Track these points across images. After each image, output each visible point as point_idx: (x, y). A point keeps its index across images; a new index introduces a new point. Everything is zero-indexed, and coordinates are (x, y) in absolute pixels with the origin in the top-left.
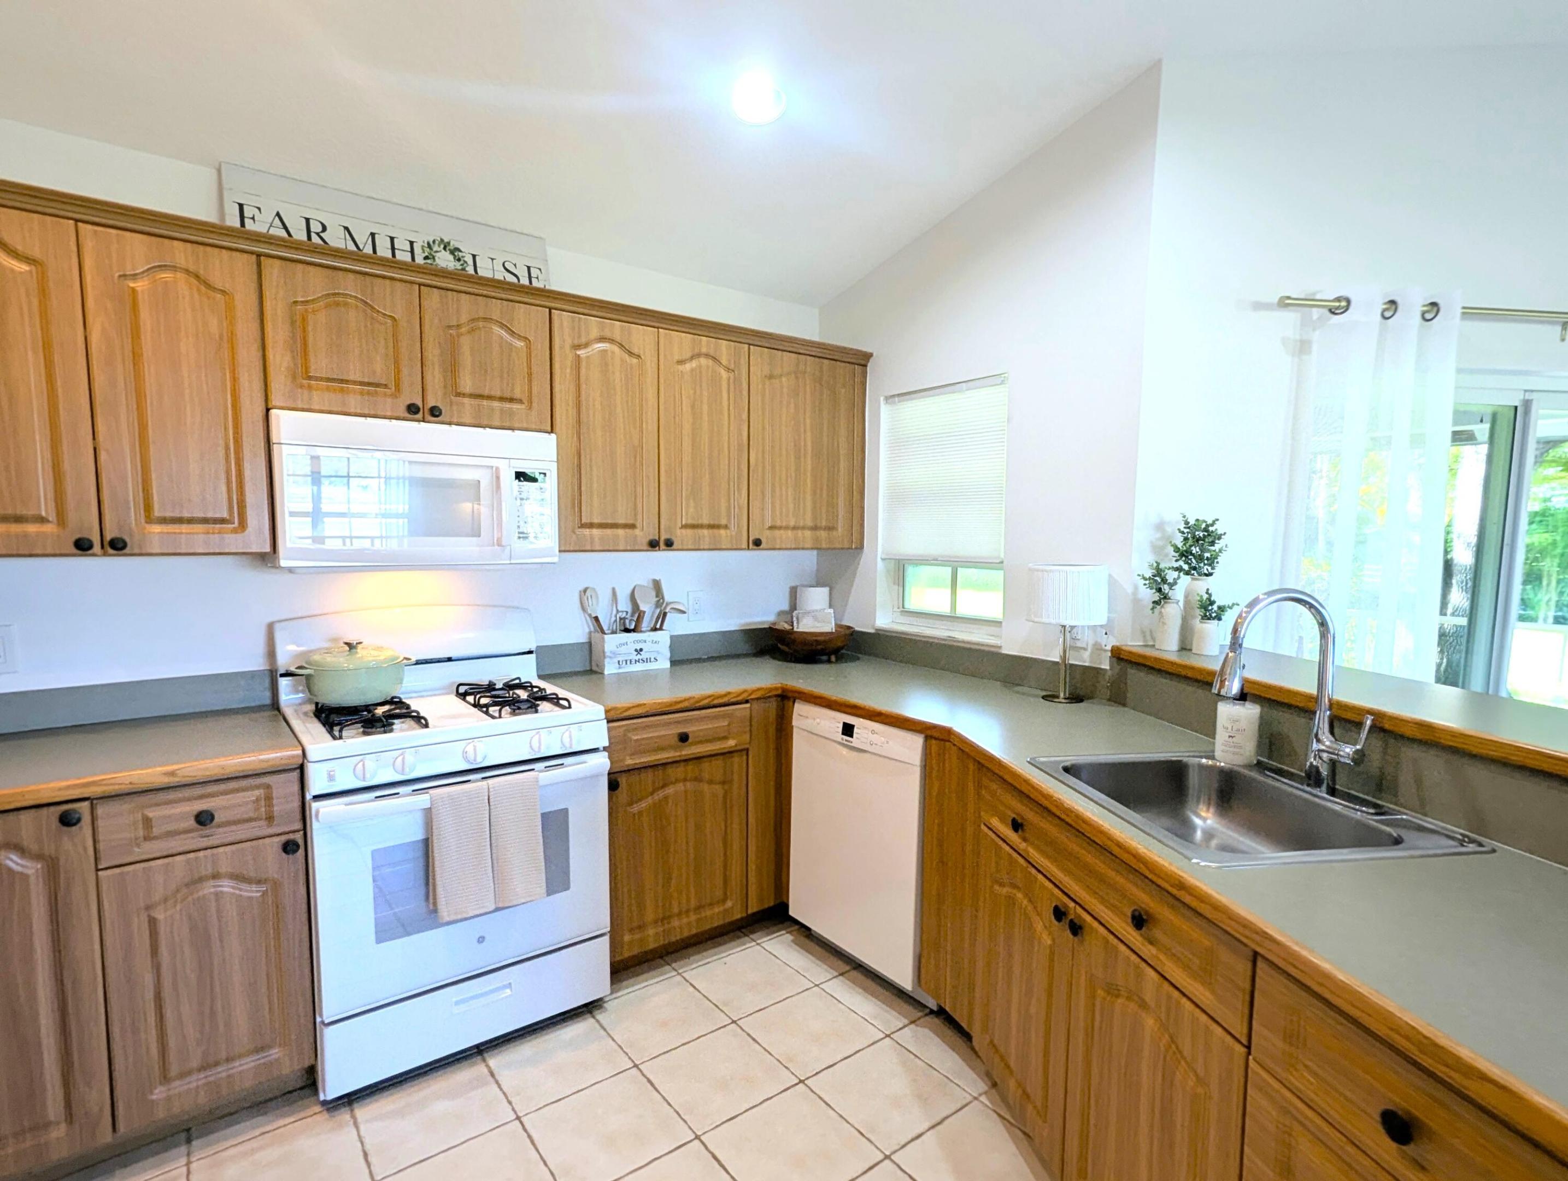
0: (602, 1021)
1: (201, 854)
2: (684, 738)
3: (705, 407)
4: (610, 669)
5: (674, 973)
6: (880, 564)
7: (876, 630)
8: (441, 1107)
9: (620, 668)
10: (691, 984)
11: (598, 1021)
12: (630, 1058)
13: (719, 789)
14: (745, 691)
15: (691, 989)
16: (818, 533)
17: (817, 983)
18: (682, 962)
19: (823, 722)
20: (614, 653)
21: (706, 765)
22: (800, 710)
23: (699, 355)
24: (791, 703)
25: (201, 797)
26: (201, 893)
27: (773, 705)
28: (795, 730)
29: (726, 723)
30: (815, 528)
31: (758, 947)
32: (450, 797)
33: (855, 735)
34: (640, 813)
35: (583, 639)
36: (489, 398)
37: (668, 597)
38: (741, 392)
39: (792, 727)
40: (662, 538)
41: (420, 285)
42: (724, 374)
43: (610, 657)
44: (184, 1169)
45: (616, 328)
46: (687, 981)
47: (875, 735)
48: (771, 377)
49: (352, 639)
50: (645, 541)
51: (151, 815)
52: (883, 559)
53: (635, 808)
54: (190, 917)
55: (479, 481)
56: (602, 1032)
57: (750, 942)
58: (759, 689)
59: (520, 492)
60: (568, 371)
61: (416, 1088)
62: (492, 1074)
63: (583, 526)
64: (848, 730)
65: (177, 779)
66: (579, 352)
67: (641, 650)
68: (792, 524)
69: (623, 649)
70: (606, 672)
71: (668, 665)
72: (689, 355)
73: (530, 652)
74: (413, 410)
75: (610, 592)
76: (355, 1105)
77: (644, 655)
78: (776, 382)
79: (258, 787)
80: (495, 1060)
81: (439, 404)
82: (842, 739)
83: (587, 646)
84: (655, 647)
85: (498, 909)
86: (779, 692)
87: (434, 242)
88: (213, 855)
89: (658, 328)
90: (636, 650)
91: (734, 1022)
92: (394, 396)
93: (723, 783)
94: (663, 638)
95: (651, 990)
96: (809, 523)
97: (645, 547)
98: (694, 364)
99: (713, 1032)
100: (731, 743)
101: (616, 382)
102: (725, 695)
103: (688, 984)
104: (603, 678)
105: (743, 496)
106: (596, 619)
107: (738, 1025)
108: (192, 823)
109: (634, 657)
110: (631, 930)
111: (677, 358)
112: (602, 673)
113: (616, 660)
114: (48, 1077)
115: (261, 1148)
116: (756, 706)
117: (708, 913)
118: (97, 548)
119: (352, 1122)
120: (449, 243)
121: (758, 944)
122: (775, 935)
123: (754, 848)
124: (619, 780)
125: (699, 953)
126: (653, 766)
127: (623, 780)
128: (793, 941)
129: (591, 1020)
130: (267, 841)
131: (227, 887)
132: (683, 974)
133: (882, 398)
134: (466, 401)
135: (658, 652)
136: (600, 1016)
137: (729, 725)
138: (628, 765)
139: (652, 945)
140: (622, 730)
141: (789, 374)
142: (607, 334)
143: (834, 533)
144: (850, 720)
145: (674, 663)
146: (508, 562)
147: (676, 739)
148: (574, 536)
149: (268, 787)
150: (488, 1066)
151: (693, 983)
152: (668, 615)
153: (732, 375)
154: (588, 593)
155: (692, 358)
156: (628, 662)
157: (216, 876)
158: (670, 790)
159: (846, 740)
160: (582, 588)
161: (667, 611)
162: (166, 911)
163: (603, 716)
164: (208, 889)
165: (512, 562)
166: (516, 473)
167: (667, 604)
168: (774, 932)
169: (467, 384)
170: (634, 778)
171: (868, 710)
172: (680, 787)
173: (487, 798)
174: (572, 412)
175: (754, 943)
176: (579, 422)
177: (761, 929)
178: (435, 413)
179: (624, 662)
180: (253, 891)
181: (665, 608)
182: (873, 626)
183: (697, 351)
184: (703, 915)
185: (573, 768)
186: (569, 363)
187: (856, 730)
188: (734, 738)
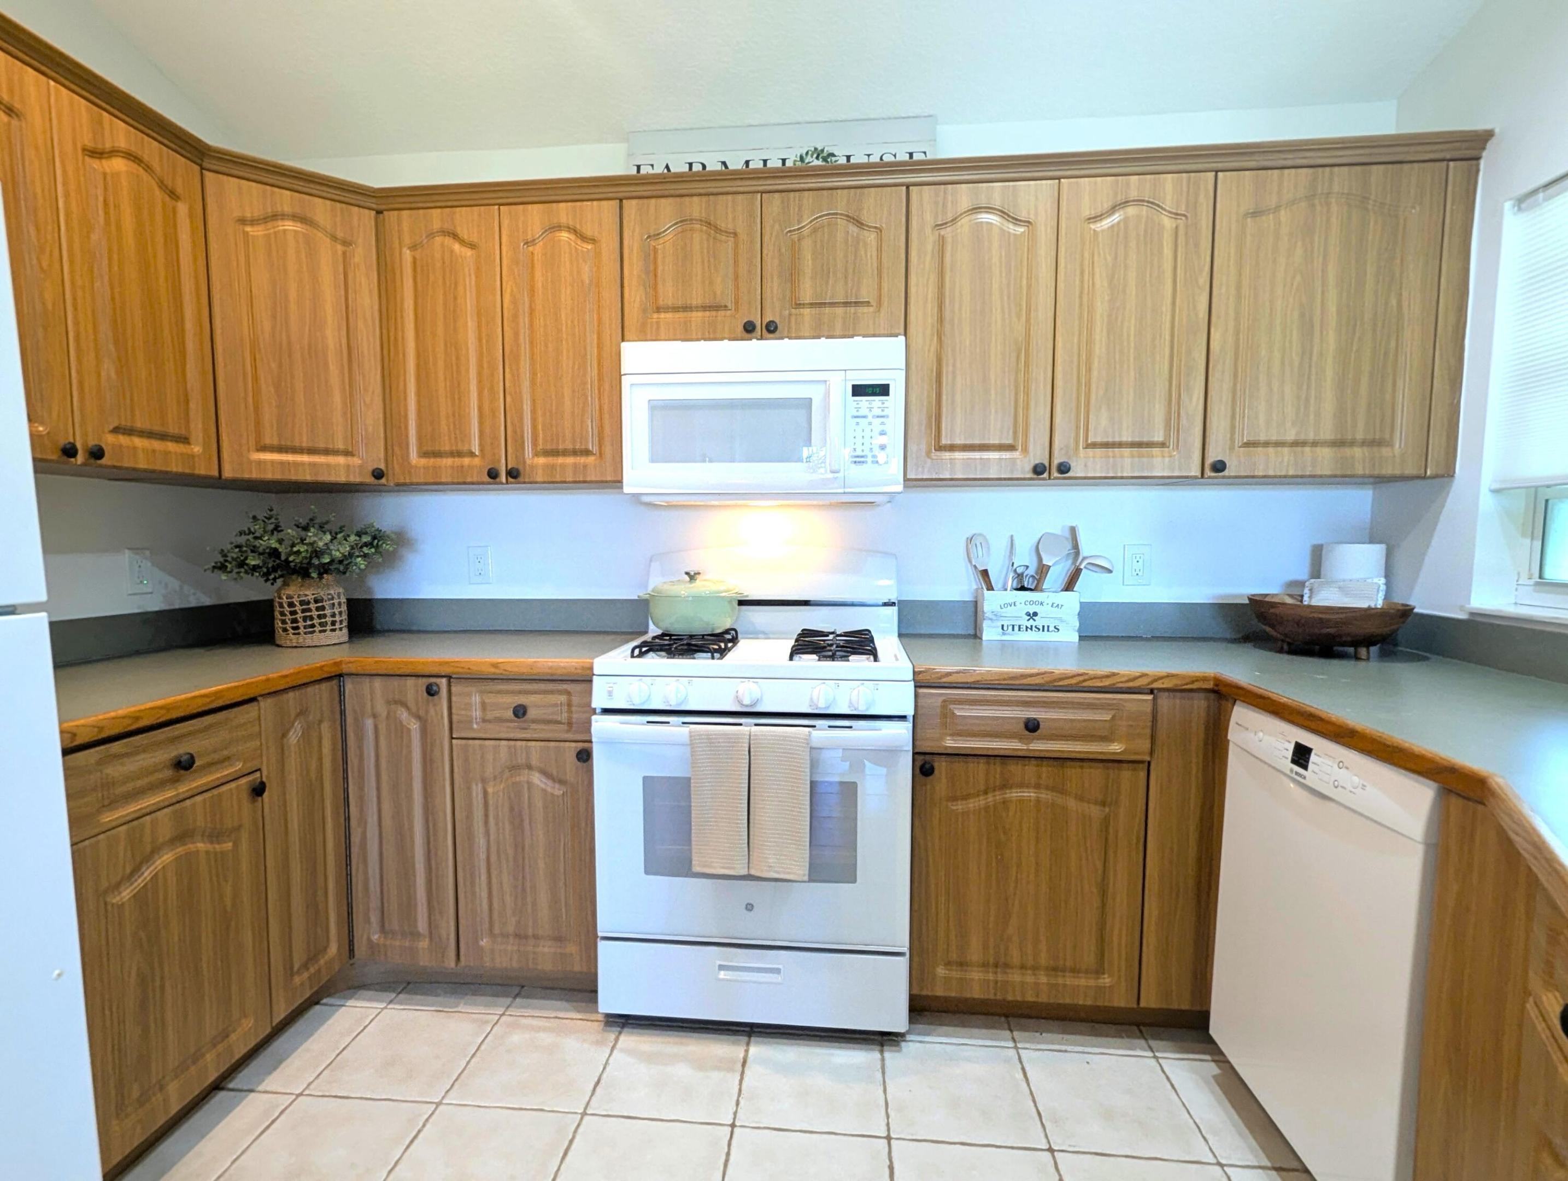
0: (887, 1062)
1: (519, 743)
2: (1032, 726)
3: (1132, 275)
4: (990, 633)
5: (1011, 1044)
6: (1487, 502)
7: (1472, 614)
8: (682, 1071)
9: (1004, 634)
10: (1023, 1069)
11: (883, 1060)
12: (888, 1124)
13: (1095, 812)
14: (1144, 675)
15: (1020, 1075)
16: (1348, 451)
17: (1223, 1161)
18: (1026, 1034)
19: (1267, 738)
20: (996, 615)
21: (1072, 772)
22: (1241, 714)
23: (1125, 203)
24: (1230, 705)
25: (520, 692)
26: (517, 779)
27: (1200, 705)
28: (1232, 751)
29: (1108, 717)
30: (1339, 443)
31: (1153, 1062)
32: (708, 736)
33: (1311, 766)
34: (965, 814)
35: (968, 598)
36: (832, 304)
37: (1085, 550)
38: (1197, 245)
39: (1228, 741)
40: (1056, 462)
41: (762, 193)
42: (1168, 223)
43: (991, 619)
44: (496, 1017)
45: (996, 192)
46: (1021, 1062)
47: (1343, 770)
48: (1256, 214)
49: (692, 569)
50: (1029, 467)
51: (487, 701)
52: (1496, 491)
53: (959, 807)
54: (509, 798)
55: (811, 399)
56: (879, 1075)
57: (1142, 1049)
58: (1169, 676)
59: (858, 409)
60: (928, 258)
61: (677, 1040)
62: (744, 1064)
63: (940, 448)
64: (1301, 755)
65: (497, 671)
66: (942, 232)
67: (1035, 614)
68: (1291, 436)
69: (1010, 611)
70: (984, 638)
71: (1075, 638)
72: (1107, 205)
73: (893, 604)
74: (749, 329)
75: (1005, 542)
76: (626, 1030)
77: (1039, 622)
78: (1268, 221)
79: (560, 692)
80: (759, 1050)
81: (777, 321)
82: (1292, 771)
83: (972, 605)
84: (1055, 612)
85: (749, 877)
86: (1210, 685)
87: (807, 153)
88: (526, 746)
89: (1059, 178)
90: (1028, 614)
91: (1051, 1150)
92: (733, 316)
93: (1103, 804)
94: (1071, 601)
95: (968, 1052)
96: (1327, 433)
97: (1030, 475)
98: (1116, 217)
99: (1012, 1148)
100: (1116, 748)
101: (994, 261)
102: (1107, 677)
103: (1020, 1066)
104: (981, 644)
105: (1195, 399)
106: (985, 573)
107: (1054, 1157)
108: (510, 714)
109: (1025, 622)
110: (948, 964)
111: (1087, 213)
112: (981, 638)
113: (1000, 624)
114: (419, 896)
115: (544, 1029)
116: (1165, 702)
117: (1070, 981)
118: (503, 478)
119: (611, 1045)
120: (822, 151)
121: (1155, 1057)
122: (1191, 1056)
123: (1155, 913)
124: (936, 765)
125: (1064, 1032)
126: (989, 757)
127: (941, 766)
128: (1215, 1077)
129: (877, 1055)
130: (567, 744)
131: (537, 779)
132: (1020, 1051)
133: (1508, 205)
134: (807, 311)
135: (1061, 620)
136: (890, 1055)
137: (1113, 718)
138: (946, 748)
139: (976, 993)
140: (941, 699)
141: (1293, 202)
142: (983, 202)
143: (1385, 451)
144: (1308, 739)
145: (1081, 638)
146: (842, 491)
147: (1022, 726)
148: (929, 461)
149: (568, 693)
150: (747, 1051)
151: (1027, 1069)
152: (1084, 572)
153: (1181, 222)
154: (978, 541)
155: (1113, 210)
156: (1016, 628)
157: (530, 767)
158: (1014, 794)
159: (1297, 773)
160: (969, 535)
161: (1082, 567)
162: (494, 786)
163: (911, 677)
164: (523, 777)
165: (847, 490)
166: (854, 387)
167: (1084, 558)
168: (1193, 1052)
169: (807, 295)
170: (959, 766)
171: (1340, 727)
172: (1031, 794)
173: (747, 745)
174: (932, 308)
175: (1150, 1054)
176: (941, 319)
177: (1171, 1039)
178: (771, 329)
179: (1010, 628)
180: (558, 791)
181: (1081, 563)
182: (1462, 608)
183: (1120, 198)
184: (1060, 981)
185: (862, 733)
186: (929, 247)
187: (1313, 758)
188: (1120, 742)
